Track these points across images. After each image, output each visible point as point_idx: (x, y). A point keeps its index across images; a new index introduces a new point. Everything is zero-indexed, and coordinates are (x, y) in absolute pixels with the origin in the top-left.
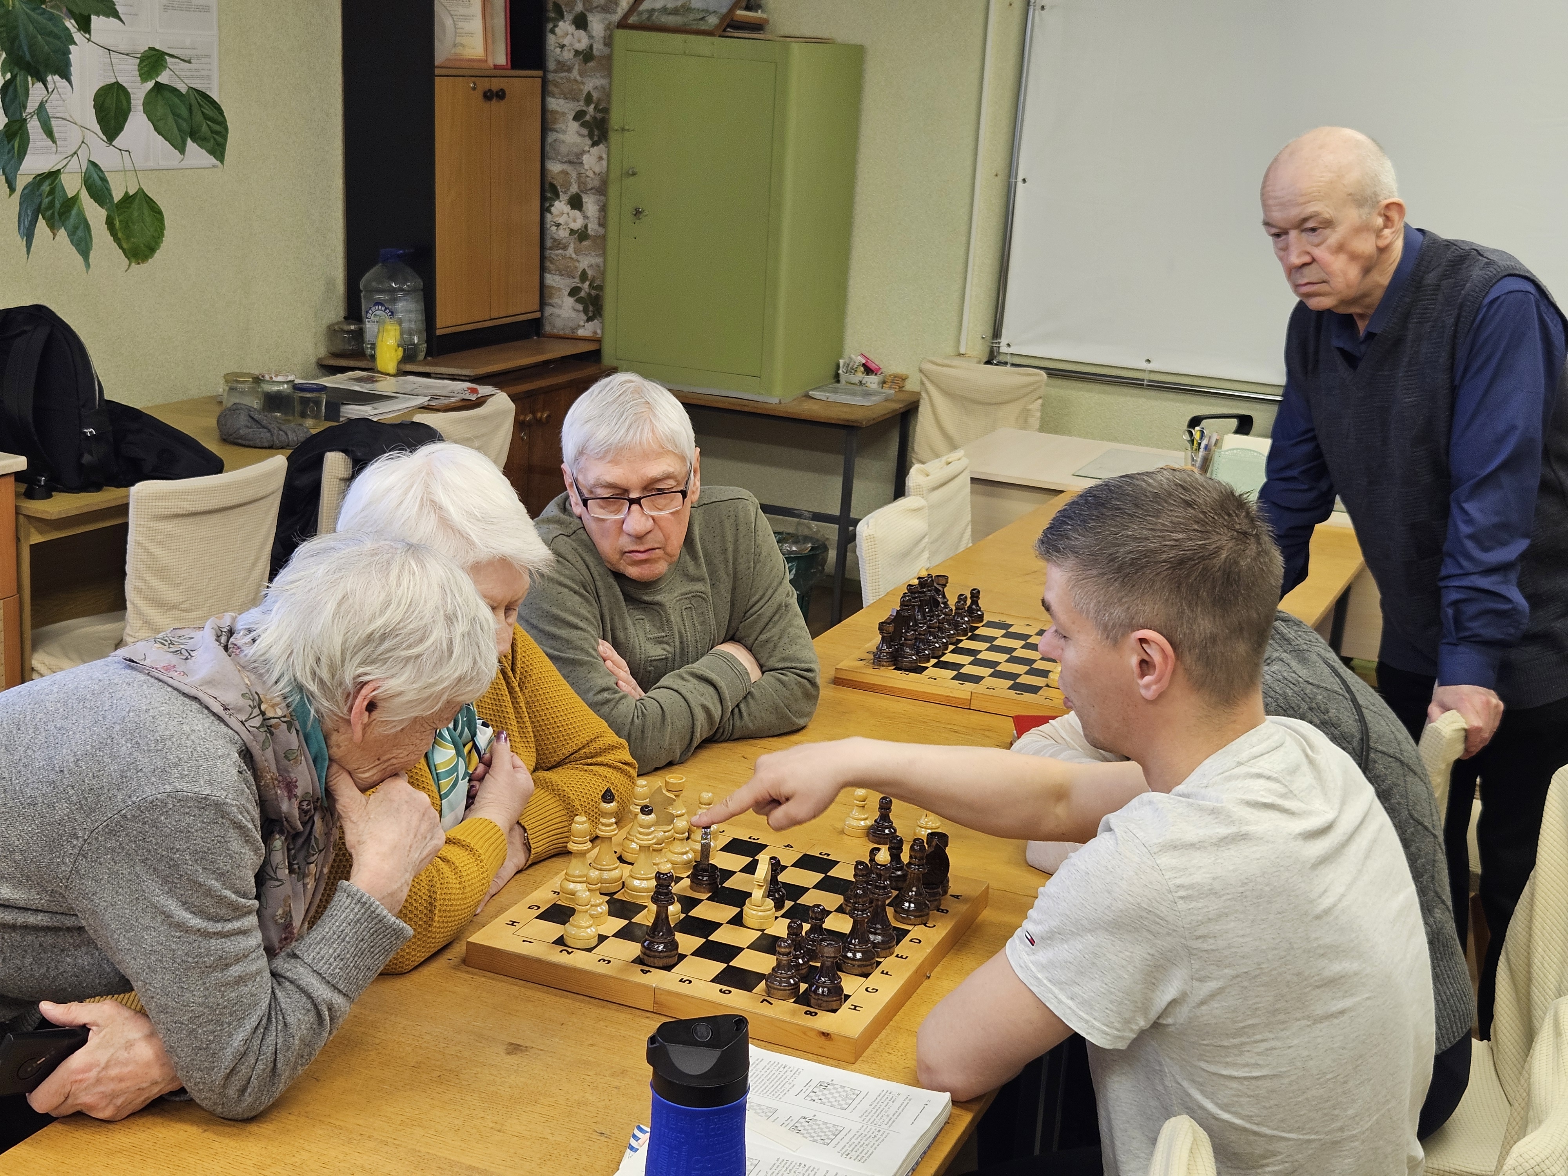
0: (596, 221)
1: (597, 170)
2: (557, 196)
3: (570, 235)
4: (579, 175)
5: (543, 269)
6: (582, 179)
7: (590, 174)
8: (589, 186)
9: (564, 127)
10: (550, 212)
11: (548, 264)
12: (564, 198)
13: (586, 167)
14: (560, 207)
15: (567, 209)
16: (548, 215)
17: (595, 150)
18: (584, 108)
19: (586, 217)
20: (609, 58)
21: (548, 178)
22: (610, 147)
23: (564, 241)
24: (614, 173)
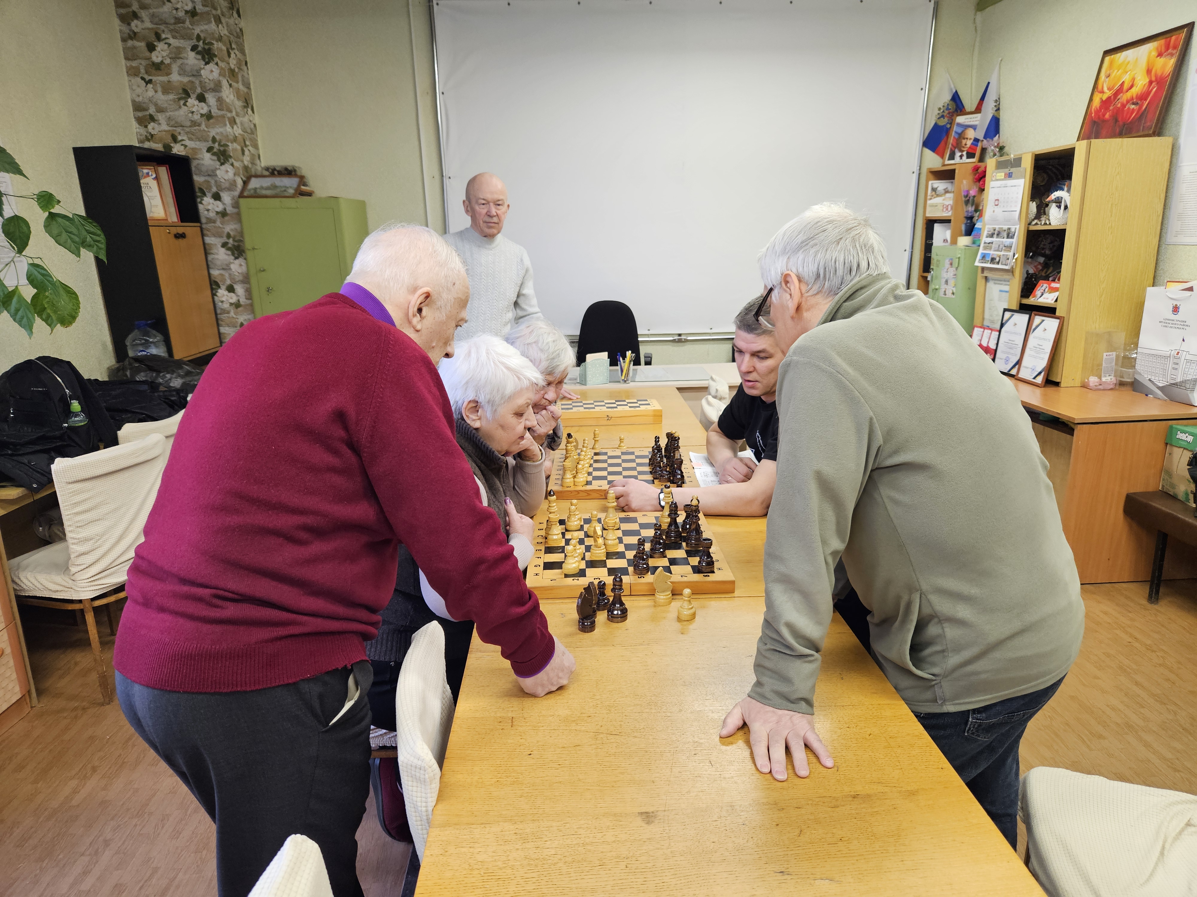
0: (244, 297)
1: (240, 272)
2: (219, 287)
3: (230, 306)
4: (230, 275)
5: (218, 325)
6: (232, 277)
8: (237, 280)
9: (217, 252)
10: (217, 296)
11: (220, 322)
12: (223, 287)
13: (234, 270)
14: (222, 293)
15: (226, 293)
16: (215, 297)
17: (237, 262)
18: (226, 241)
19: (238, 296)
20: (239, 214)
21: (213, 278)
22: (245, 259)
23: (227, 309)
24: (252, 271)
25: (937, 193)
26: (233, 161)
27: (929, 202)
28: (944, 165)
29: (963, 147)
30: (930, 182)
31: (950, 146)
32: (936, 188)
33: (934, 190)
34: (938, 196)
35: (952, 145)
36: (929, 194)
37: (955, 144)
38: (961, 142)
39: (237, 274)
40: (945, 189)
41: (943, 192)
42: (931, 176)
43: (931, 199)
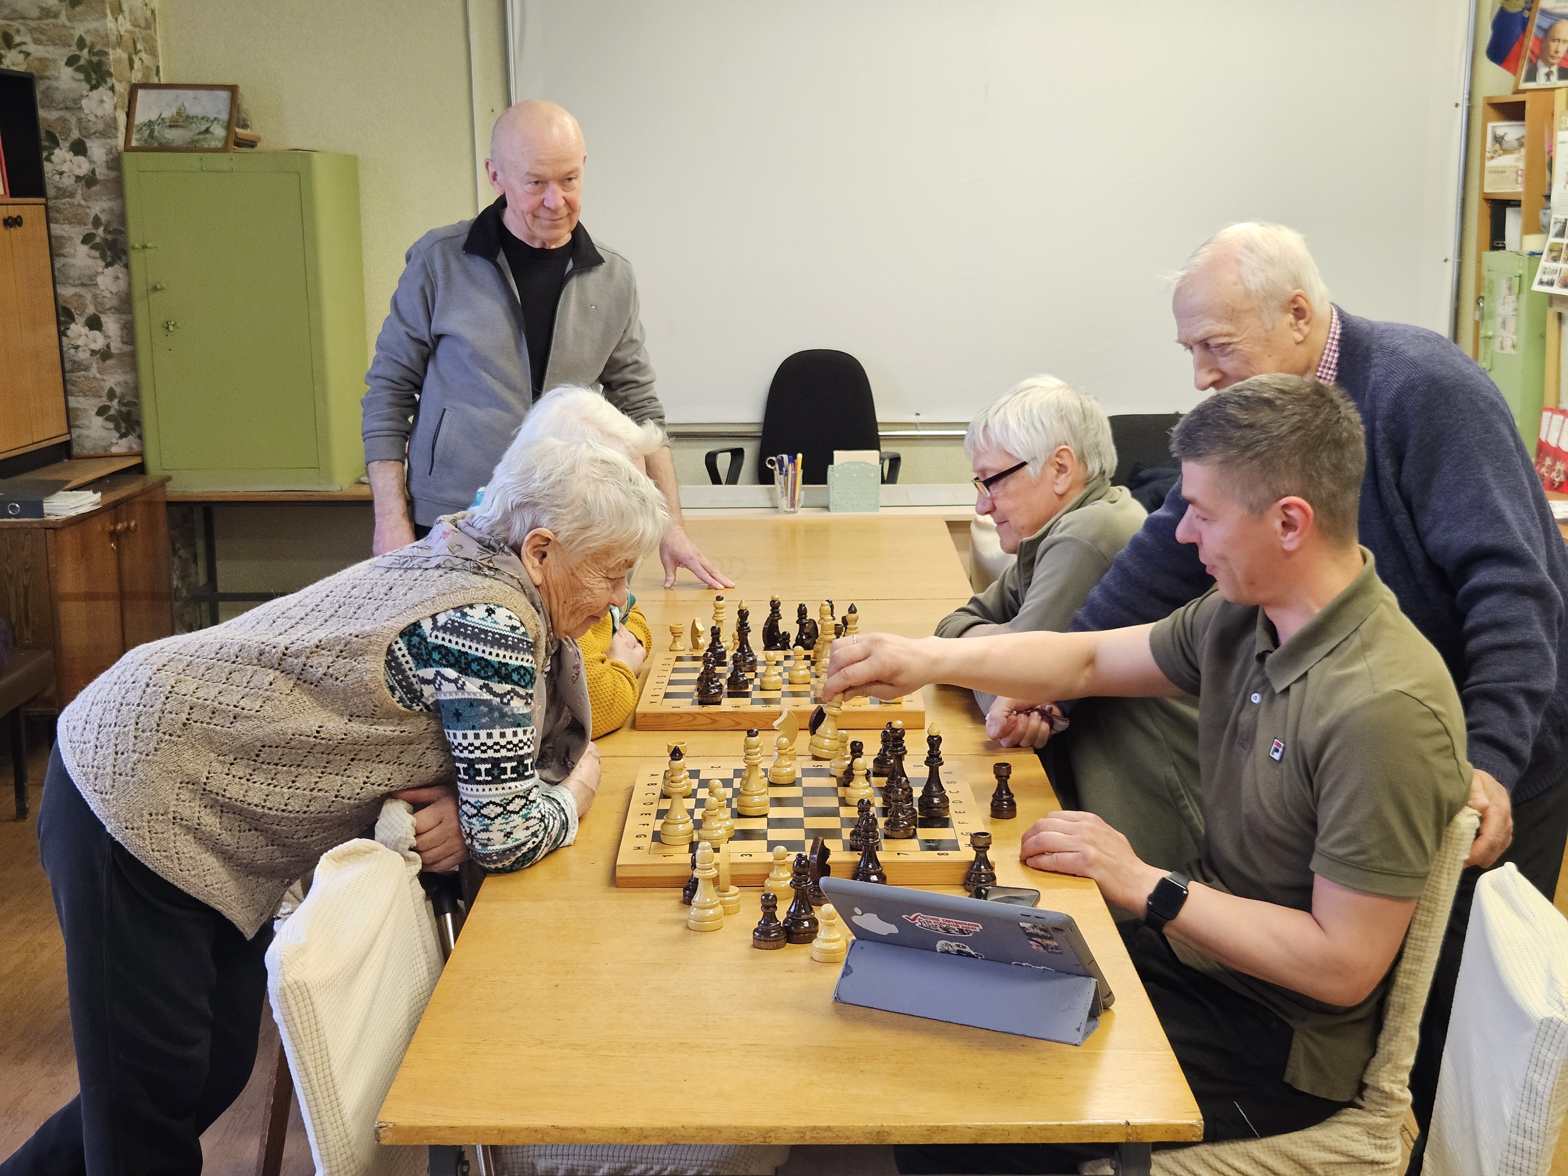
0: (119, 339)
1: (114, 290)
2: (73, 319)
3: (91, 355)
4: (95, 296)
5: (67, 392)
6: (100, 300)
7: (107, 294)
8: (108, 306)
9: (72, 251)
10: (66, 336)
12: (80, 320)
13: (102, 287)
14: (78, 329)
15: (85, 330)
16: (64, 339)
17: (110, 271)
18: (93, 231)
19: (107, 337)
20: (118, 181)
21: (61, 302)
22: (126, 266)
23: (85, 362)
24: (139, 290)
25: (1505, 146)
26: (114, 81)
27: (1489, 164)
28: (1517, 92)
29: (1552, 57)
30: (1490, 125)
31: (1529, 53)
32: (1502, 138)
33: (1498, 140)
34: (1506, 151)
35: (1532, 52)
36: (1487, 149)
37: (1537, 51)
38: (1548, 47)
39: (109, 295)
40: (1518, 140)
41: (1516, 144)
42: (1491, 112)
43: (1492, 158)
